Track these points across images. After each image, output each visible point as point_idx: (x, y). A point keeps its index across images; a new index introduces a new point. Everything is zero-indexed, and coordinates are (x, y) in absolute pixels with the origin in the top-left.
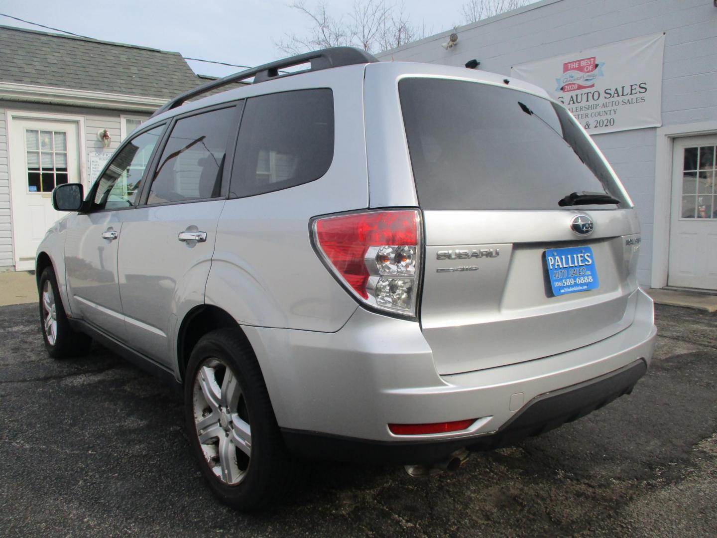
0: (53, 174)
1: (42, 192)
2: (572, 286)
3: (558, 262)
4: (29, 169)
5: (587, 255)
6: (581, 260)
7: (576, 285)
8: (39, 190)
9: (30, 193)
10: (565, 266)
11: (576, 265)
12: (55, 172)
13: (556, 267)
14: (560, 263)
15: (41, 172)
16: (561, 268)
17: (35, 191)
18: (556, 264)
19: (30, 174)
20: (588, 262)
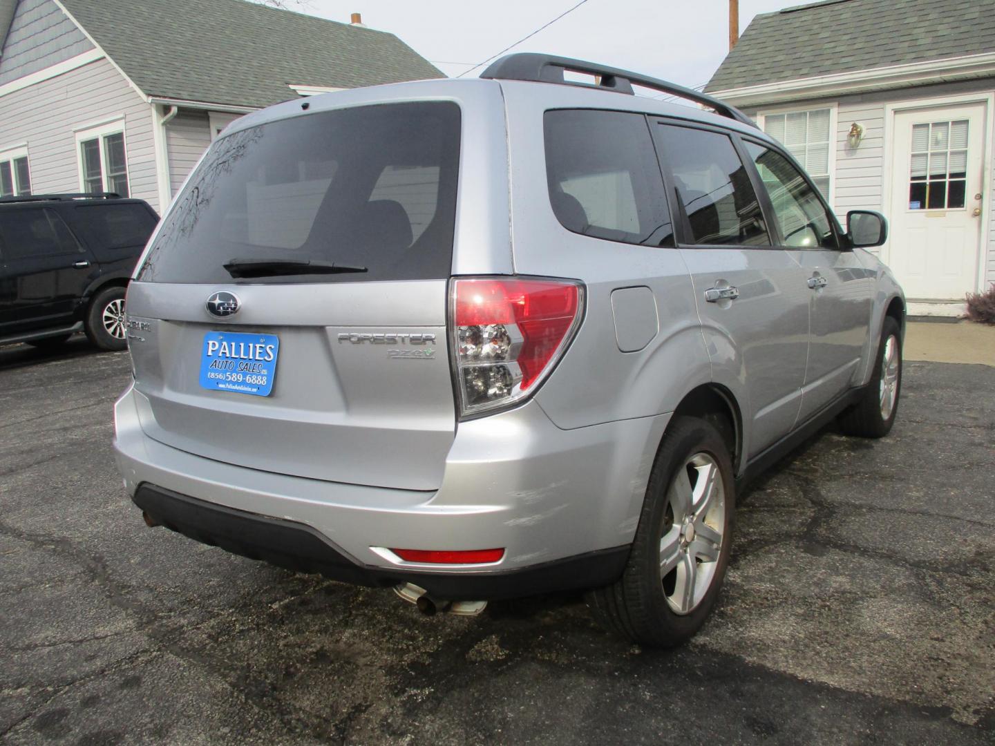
0: (944, 183)
1: (927, 210)
2: (237, 383)
3: (225, 349)
4: (913, 178)
5: (270, 348)
6: (260, 353)
7: (244, 383)
8: (923, 206)
9: (912, 210)
10: (233, 356)
11: (251, 357)
12: (947, 180)
13: (220, 355)
14: (227, 351)
15: (928, 181)
16: (227, 357)
17: (918, 208)
18: (222, 351)
19: (913, 186)
20: (269, 356)
